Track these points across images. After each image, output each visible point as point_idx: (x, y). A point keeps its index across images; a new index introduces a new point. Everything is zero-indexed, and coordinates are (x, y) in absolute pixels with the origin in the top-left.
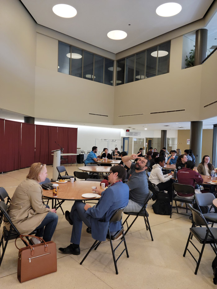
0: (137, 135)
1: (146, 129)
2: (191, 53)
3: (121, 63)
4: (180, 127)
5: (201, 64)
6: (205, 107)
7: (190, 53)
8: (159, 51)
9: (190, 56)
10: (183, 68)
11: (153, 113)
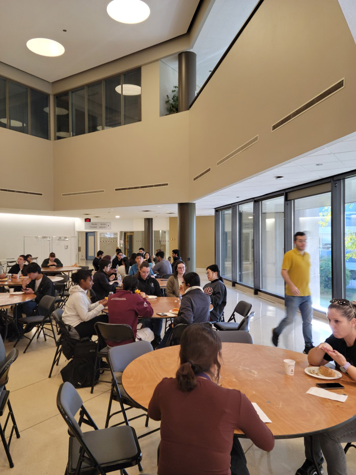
0: (105, 227)
1: (118, 217)
2: (175, 91)
3: (62, 99)
4: (168, 212)
5: (188, 109)
6: (195, 179)
7: (173, 91)
8: (123, 85)
9: (174, 97)
10: (161, 115)
11: (119, 189)
